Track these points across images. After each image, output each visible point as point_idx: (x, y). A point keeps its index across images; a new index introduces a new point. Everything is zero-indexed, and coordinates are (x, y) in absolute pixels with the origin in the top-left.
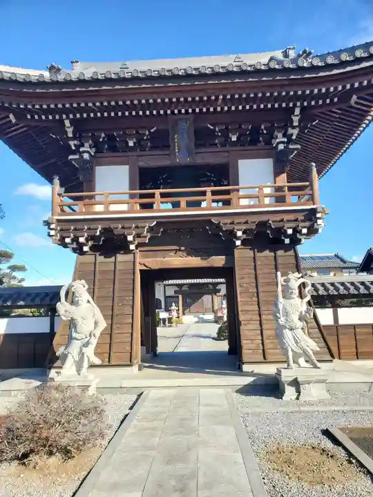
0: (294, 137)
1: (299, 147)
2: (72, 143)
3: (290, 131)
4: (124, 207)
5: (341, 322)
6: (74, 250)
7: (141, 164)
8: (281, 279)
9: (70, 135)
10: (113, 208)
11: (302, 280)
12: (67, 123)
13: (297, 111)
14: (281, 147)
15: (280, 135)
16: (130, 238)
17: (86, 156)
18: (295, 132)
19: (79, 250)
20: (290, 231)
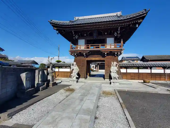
0: (119, 33)
1: (120, 35)
2: (74, 35)
3: (118, 32)
4: (84, 48)
5: (128, 72)
6: (74, 56)
7: (87, 39)
8: (112, 63)
9: (73, 34)
10: (81, 48)
11: (117, 63)
12: (73, 32)
13: (119, 28)
14: (116, 35)
15: (116, 33)
16: (84, 54)
17: (77, 38)
18: (119, 32)
19: (75, 56)
20: (116, 53)
